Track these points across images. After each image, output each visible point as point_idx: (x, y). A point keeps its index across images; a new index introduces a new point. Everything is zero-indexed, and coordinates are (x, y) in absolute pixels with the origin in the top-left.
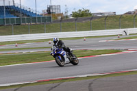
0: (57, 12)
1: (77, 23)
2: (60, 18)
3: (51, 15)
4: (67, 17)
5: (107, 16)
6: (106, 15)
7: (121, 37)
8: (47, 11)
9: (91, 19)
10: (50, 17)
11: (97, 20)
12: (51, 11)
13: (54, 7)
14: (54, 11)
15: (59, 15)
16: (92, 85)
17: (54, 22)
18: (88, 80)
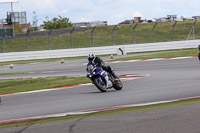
0: (21, 22)
1: (50, 38)
2: (25, 30)
3: (13, 27)
4: (36, 28)
5: (94, 28)
6: (93, 26)
7: (115, 57)
8: (7, 20)
9: (72, 32)
10: (12, 30)
11: (79, 33)
12: (13, 21)
13: (16, 15)
14: (17, 20)
15: (24, 26)
16: (74, 128)
17: (17, 36)
18: (68, 121)
